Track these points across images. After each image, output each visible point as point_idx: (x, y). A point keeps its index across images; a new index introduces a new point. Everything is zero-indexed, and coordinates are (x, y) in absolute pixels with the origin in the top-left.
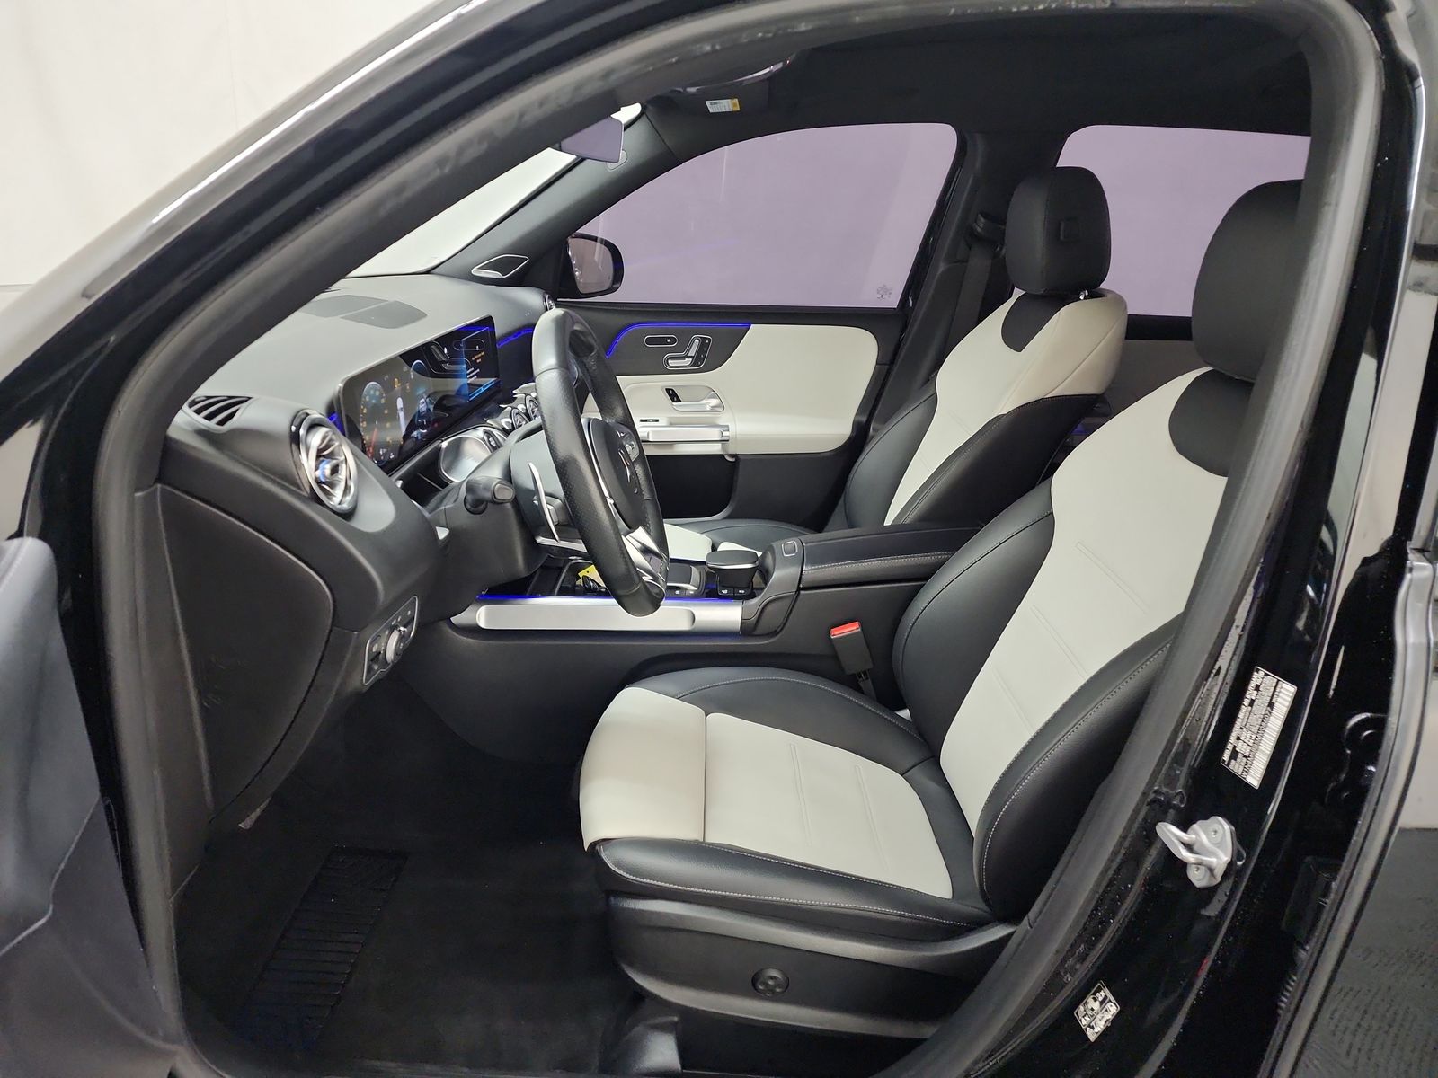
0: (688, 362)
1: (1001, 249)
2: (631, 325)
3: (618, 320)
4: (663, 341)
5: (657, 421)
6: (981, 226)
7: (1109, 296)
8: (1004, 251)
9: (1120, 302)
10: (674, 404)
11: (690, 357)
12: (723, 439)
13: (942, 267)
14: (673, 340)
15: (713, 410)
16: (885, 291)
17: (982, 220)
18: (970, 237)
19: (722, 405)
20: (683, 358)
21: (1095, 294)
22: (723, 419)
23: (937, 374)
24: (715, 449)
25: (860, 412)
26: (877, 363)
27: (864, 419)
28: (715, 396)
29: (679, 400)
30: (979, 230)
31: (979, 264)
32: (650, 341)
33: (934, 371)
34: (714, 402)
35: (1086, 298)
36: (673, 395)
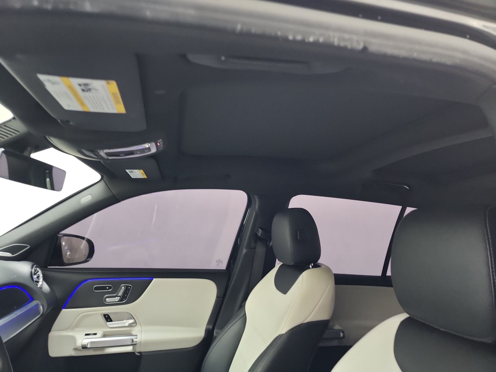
0: (117, 299)
1: (269, 243)
2: (89, 279)
3: (78, 278)
4: (104, 288)
5: (95, 334)
6: (260, 233)
7: (323, 266)
8: (271, 244)
9: (328, 270)
10: (108, 323)
11: (119, 296)
12: (134, 343)
13: (244, 251)
14: (110, 288)
15: (130, 325)
16: (219, 261)
17: (260, 230)
18: (255, 237)
19: (135, 322)
20: (115, 297)
21: (316, 266)
22: (135, 330)
23: (245, 303)
24: (129, 349)
25: (209, 322)
26: (217, 297)
27: (211, 327)
28: (132, 317)
29: (111, 321)
30: (259, 235)
31: (260, 250)
32: (96, 288)
33: (244, 302)
34: (131, 321)
35: (313, 267)
36: (108, 318)
